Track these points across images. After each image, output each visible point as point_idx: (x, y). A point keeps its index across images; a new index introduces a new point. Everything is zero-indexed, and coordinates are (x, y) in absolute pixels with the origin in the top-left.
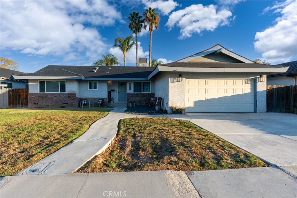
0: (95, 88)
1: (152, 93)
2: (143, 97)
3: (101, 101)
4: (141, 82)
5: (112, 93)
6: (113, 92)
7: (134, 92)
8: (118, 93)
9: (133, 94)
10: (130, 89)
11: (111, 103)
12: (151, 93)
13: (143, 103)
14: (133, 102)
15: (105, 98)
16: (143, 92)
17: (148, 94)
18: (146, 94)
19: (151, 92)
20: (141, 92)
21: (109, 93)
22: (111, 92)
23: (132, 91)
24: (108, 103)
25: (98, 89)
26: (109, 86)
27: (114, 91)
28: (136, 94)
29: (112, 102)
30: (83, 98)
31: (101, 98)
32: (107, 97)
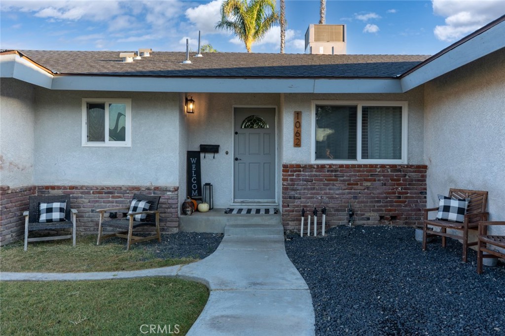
0: (118, 135)
1: (415, 162)
2: (369, 184)
3: (142, 205)
4: (354, 109)
5: (206, 160)
6: (209, 156)
7: (319, 156)
8: (236, 159)
9: (311, 167)
10: (298, 143)
11: (197, 210)
12: (404, 161)
13: (367, 215)
14: (315, 213)
15: (166, 190)
16: (363, 157)
17: (393, 167)
18: (383, 166)
19: (409, 159)
20: (354, 157)
21: (193, 161)
22: (202, 155)
23: (307, 155)
24: (184, 212)
25: (133, 141)
26: (188, 125)
27: (214, 149)
28: (330, 166)
29: (204, 207)
30: (47, 188)
31: (148, 189)
32: (177, 185)
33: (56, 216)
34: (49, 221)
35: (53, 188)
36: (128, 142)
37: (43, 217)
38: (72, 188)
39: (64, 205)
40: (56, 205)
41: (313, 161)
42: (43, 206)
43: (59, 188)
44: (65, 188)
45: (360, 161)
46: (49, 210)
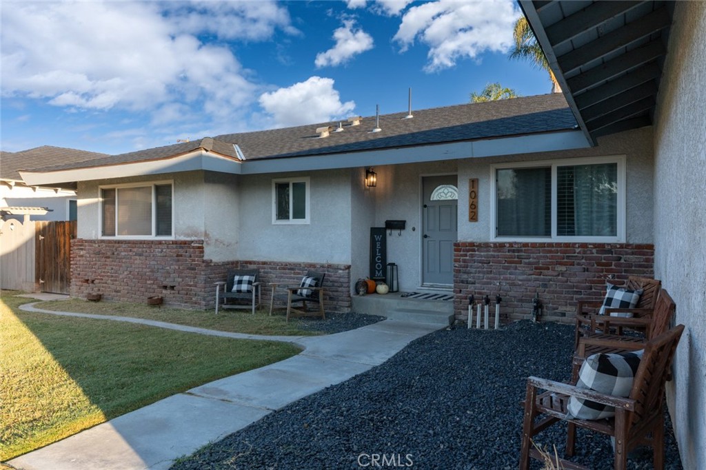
0: (300, 214)
1: (637, 240)
2: (563, 268)
3: (309, 281)
5: (393, 238)
6: (396, 232)
7: (500, 233)
8: (425, 236)
9: (486, 245)
10: (474, 217)
11: (375, 292)
12: (621, 238)
13: (561, 309)
14: (488, 301)
15: (337, 268)
16: (560, 233)
17: (600, 247)
18: (584, 245)
19: (628, 235)
20: (548, 233)
21: (378, 238)
22: (388, 232)
23: (485, 230)
24: (357, 292)
25: (312, 219)
27: (400, 225)
28: (511, 244)
29: (382, 288)
30: (247, 262)
31: (322, 266)
32: (350, 263)
33: (244, 287)
34: (239, 291)
35: (250, 263)
36: (307, 220)
37: (235, 288)
38: (264, 263)
39: (253, 279)
40: (246, 278)
41: (492, 238)
42: (237, 278)
43: (254, 263)
44: (258, 263)
45: (555, 238)
46: (240, 282)
